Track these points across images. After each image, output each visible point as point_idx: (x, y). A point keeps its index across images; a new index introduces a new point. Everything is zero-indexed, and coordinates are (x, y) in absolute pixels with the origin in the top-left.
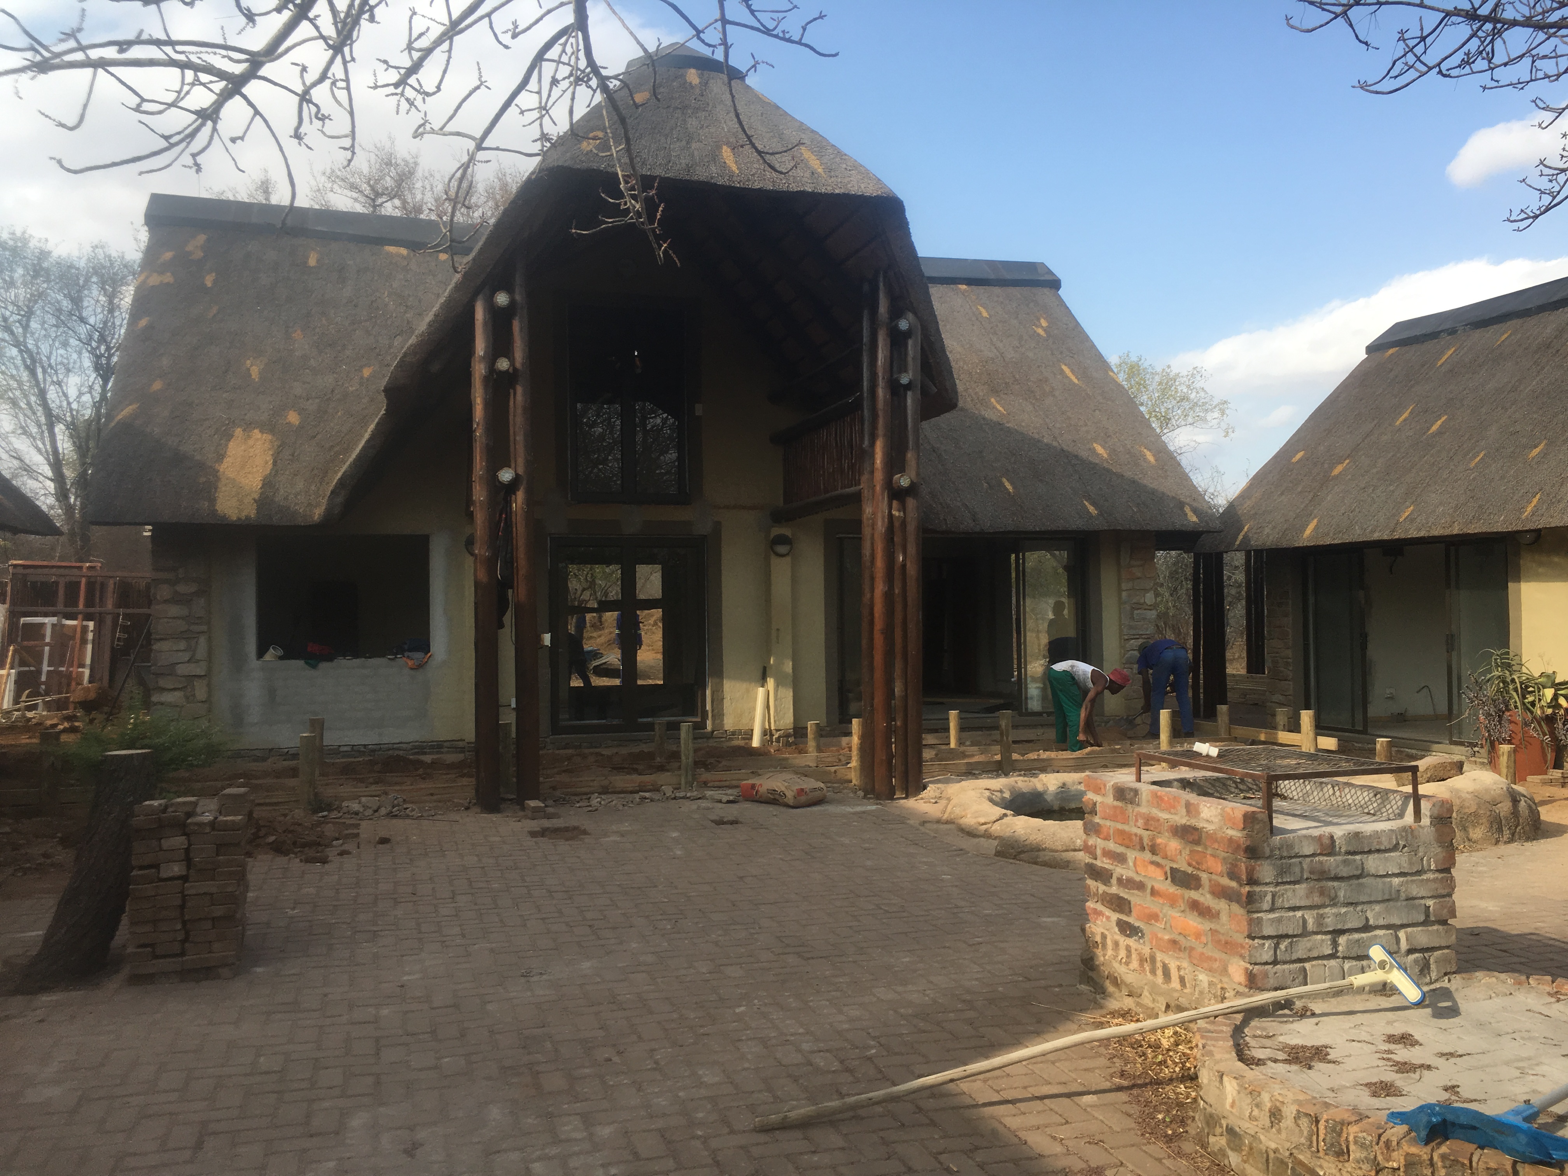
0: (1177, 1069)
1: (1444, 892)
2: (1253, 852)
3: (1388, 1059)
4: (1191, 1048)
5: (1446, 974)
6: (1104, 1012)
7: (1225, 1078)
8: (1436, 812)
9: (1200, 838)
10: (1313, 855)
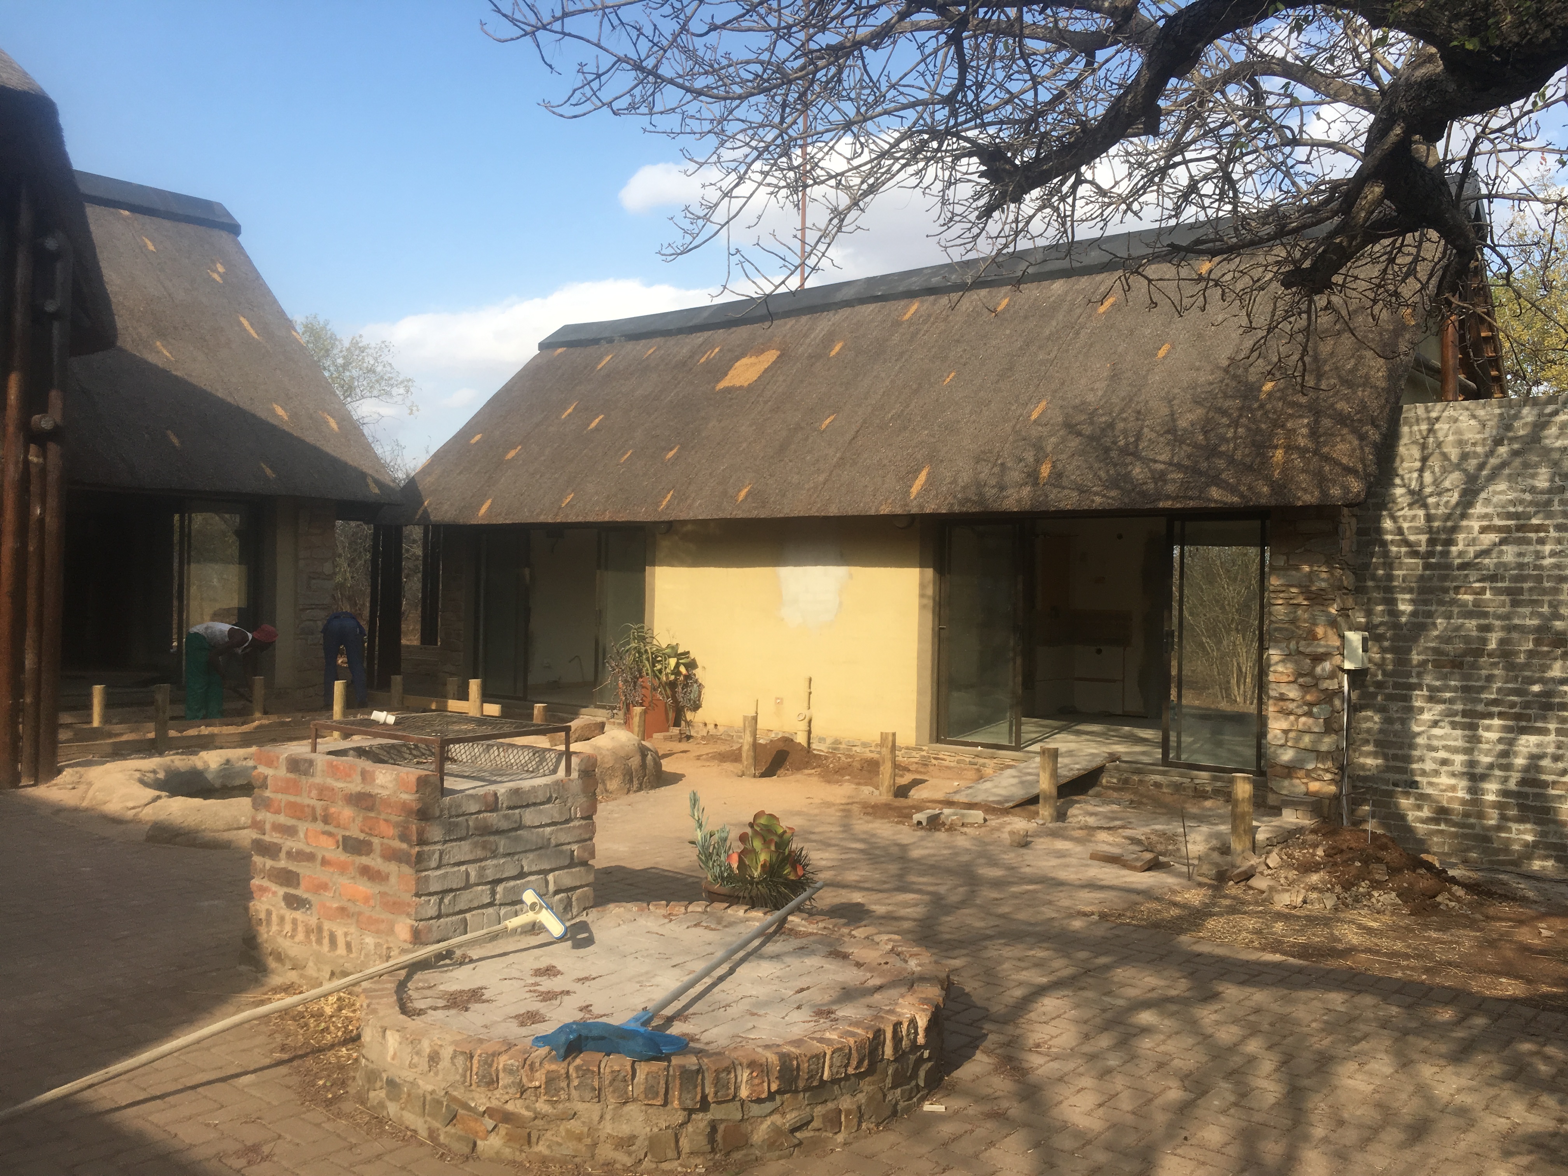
0: (340, 1034)
1: (587, 836)
2: (423, 814)
3: (535, 991)
4: (354, 1011)
5: (584, 909)
6: (265, 989)
7: (388, 1033)
8: (583, 768)
9: (374, 805)
10: (479, 812)
